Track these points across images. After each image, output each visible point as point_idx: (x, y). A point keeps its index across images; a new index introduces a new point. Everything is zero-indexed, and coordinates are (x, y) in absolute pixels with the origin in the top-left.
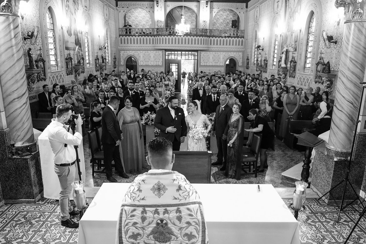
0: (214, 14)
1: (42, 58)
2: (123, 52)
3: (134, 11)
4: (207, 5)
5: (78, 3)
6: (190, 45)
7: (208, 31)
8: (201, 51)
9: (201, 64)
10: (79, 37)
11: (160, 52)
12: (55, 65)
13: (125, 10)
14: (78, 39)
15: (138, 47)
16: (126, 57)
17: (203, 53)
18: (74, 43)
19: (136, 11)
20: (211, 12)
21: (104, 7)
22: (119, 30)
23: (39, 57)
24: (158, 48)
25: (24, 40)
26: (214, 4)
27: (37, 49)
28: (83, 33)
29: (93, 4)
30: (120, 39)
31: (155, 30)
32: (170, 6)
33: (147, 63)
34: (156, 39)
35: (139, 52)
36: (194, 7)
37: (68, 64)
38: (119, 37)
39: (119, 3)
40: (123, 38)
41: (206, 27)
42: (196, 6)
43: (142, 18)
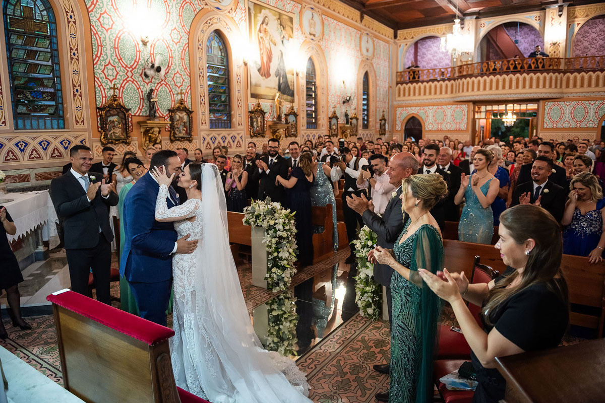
0: (577, 29)
1: (185, 106)
2: (400, 109)
3: (432, 45)
4: (560, 13)
5: (292, 29)
6: (520, 90)
7: (563, 61)
8: (544, 101)
9: (545, 126)
11: (464, 107)
13: (409, 42)
14: (286, 82)
15: (425, 101)
17: (549, 104)
18: (274, 88)
19: (435, 45)
20: (570, 25)
21: (360, 38)
24: (459, 99)
25: (144, 77)
26: (577, 9)
28: (300, 75)
29: (332, 32)
30: (397, 88)
31: (457, 69)
32: (486, 25)
33: (439, 126)
35: (427, 108)
36: (534, 19)
37: (254, 120)
39: (399, 32)
40: (402, 87)
41: (557, 54)
42: (538, 18)
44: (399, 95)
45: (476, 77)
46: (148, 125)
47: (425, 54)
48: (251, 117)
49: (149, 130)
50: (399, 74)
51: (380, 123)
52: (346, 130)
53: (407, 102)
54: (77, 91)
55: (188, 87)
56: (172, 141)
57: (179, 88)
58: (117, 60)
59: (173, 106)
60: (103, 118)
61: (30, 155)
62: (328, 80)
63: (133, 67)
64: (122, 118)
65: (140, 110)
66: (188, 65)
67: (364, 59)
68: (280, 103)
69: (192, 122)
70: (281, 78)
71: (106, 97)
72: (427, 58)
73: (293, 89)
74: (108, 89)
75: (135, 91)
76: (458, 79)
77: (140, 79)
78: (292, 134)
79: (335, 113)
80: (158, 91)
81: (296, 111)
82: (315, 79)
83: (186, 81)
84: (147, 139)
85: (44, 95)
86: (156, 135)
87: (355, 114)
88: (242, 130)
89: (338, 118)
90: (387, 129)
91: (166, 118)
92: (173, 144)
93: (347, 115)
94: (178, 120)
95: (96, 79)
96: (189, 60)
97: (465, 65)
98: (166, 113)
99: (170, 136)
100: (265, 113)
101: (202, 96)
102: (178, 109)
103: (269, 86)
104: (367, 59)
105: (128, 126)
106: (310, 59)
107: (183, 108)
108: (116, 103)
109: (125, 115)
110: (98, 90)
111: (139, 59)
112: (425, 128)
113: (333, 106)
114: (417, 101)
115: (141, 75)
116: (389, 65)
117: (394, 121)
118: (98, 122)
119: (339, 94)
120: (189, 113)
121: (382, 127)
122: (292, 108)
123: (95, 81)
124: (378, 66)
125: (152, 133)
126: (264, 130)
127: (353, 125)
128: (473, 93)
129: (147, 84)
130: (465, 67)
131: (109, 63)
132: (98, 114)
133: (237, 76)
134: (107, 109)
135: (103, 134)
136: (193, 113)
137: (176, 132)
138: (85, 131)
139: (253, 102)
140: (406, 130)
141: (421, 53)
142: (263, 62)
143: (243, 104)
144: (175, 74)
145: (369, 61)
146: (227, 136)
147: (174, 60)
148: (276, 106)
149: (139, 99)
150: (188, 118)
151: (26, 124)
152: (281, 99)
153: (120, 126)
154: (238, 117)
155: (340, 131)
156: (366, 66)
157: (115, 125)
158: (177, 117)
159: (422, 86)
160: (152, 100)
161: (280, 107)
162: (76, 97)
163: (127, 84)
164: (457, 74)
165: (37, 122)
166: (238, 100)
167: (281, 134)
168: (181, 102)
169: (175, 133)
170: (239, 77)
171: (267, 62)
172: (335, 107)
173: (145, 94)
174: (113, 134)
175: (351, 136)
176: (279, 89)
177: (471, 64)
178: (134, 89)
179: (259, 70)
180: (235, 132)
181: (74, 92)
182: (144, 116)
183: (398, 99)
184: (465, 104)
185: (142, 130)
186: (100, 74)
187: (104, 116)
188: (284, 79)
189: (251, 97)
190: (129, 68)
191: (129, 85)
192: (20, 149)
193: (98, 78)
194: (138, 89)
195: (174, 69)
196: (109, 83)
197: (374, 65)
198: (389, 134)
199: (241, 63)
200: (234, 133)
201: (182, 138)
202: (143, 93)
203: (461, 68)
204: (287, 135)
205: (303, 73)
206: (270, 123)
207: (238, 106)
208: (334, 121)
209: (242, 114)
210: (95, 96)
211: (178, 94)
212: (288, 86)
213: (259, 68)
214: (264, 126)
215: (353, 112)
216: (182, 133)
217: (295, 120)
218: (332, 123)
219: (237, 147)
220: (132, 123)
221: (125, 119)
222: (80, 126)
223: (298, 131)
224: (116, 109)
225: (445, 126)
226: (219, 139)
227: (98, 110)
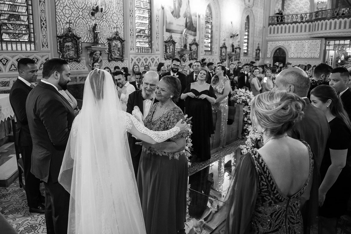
2: (271, 43)
10: (193, 20)
11: (319, 41)
12: (149, 47)
16: (274, 49)
18: (183, 26)
22: (269, 19)
23: (114, 36)
24: (315, 36)
25: (91, 16)
27: (113, 27)
28: (201, 17)
30: (269, 28)
31: (314, 14)
33: (299, 55)
34: (313, 25)
35: (290, 42)
37: (168, 47)
38: (268, 26)
40: (272, 27)
43: (303, 5)
44: (270, 33)
45: (329, 20)
46: (93, 49)
47: (290, 5)
48: (166, 46)
49: (93, 53)
50: (271, 18)
51: (256, 52)
52: (232, 56)
53: (275, 38)
54: (44, 24)
55: (122, 23)
56: (109, 61)
57: (115, 24)
58: (72, 3)
59: (111, 36)
60: (61, 44)
61: (10, 68)
62: (220, 21)
63: (83, 8)
64: (74, 44)
65: (87, 39)
66: (122, 8)
67: (246, 7)
68: (186, 36)
69: (124, 48)
70: (188, 19)
71: (64, 29)
72: (291, 7)
73: (195, 27)
74: (65, 23)
75: (84, 25)
76: (314, 22)
77: (88, 17)
78: (194, 58)
79: (225, 44)
80: (100, 25)
81: (197, 42)
82: (212, 20)
83: (120, 19)
84: (92, 59)
85: (21, 27)
86: (98, 56)
87: (239, 46)
88: (158, 54)
89: (227, 48)
90: (260, 56)
91: (106, 44)
92: (110, 63)
93: (233, 46)
94: (114, 46)
95: (57, 16)
96: (123, 4)
97: (320, 11)
98: (106, 41)
99: (108, 57)
100: (175, 43)
101: (132, 30)
102: (115, 38)
103: (179, 24)
104: (249, 7)
105: (79, 50)
106: (209, 6)
107: (118, 38)
108: (70, 33)
109: (77, 42)
110: (58, 24)
111: (88, 3)
112: (288, 56)
113: (223, 39)
114: (283, 37)
115: (89, 14)
116: (264, 12)
117: (266, 50)
118: (58, 46)
119: (228, 31)
120: (122, 41)
121: (257, 55)
122: (195, 40)
123: (56, 17)
124: (256, 12)
125: (96, 55)
126: (174, 55)
127: (237, 53)
128: (326, 31)
129: (93, 20)
130: (320, 12)
131: (67, 5)
132: (58, 41)
133: (157, 16)
134: (64, 37)
135: (61, 55)
136: (125, 42)
137: (113, 55)
138: (48, 52)
139: (167, 35)
140: (274, 57)
141: (287, 3)
142: (175, 7)
143: (160, 36)
144: (113, 14)
145: (249, 9)
146: (148, 58)
147: (113, 4)
148: (184, 38)
149: (87, 31)
150: (121, 45)
151: (8, 47)
152: (187, 33)
153: (73, 49)
154: (156, 45)
155: (227, 57)
156: (248, 12)
157: (70, 48)
158: (114, 44)
159: (287, 26)
160: (95, 32)
161: (186, 39)
162: (43, 28)
163: (79, 20)
164: (314, 18)
165: (15, 46)
166: (157, 33)
167: (186, 58)
168: (117, 34)
169: (111, 55)
170: (158, 17)
171: (178, 7)
172: (225, 40)
173: (91, 27)
174: (68, 55)
175: (235, 60)
176: (186, 26)
177: (325, 10)
178: (84, 24)
179: (172, 13)
180: (154, 55)
181: (41, 25)
182: (90, 43)
183: (269, 35)
184: (319, 40)
185: (89, 53)
186: (60, 13)
187: (62, 42)
188: (190, 20)
189: (166, 31)
190: (81, 9)
191: (80, 21)
192: (3, 64)
193: (58, 16)
194: (86, 24)
195: (112, 11)
196: (66, 19)
197: (254, 12)
198: (262, 60)
199: (160, 8)
200: (153, 57)
201: (117, 59)
202: (90, 27)
203: (317, 14)
204: (190, 58)
205: (203, 15)
206: (179, 50)
207: (157, 38)
208: (224, 50)
209: (159, 43)
210: (56, 28)
211: (114, 28)
212: (193, 24)
213: (172, 11)
214: (174, 52)
215: (237, 43)
216: (117, 55)
217: (196, 48)
218: (223, 51)
219: (155, 66)
220: (82, 48)
221: (77, 45)
222: (45, 49)
223: (198, 56)
224: (70, 37)
225: (303, 55)
226: (143, 60)
227: (58, 38)
